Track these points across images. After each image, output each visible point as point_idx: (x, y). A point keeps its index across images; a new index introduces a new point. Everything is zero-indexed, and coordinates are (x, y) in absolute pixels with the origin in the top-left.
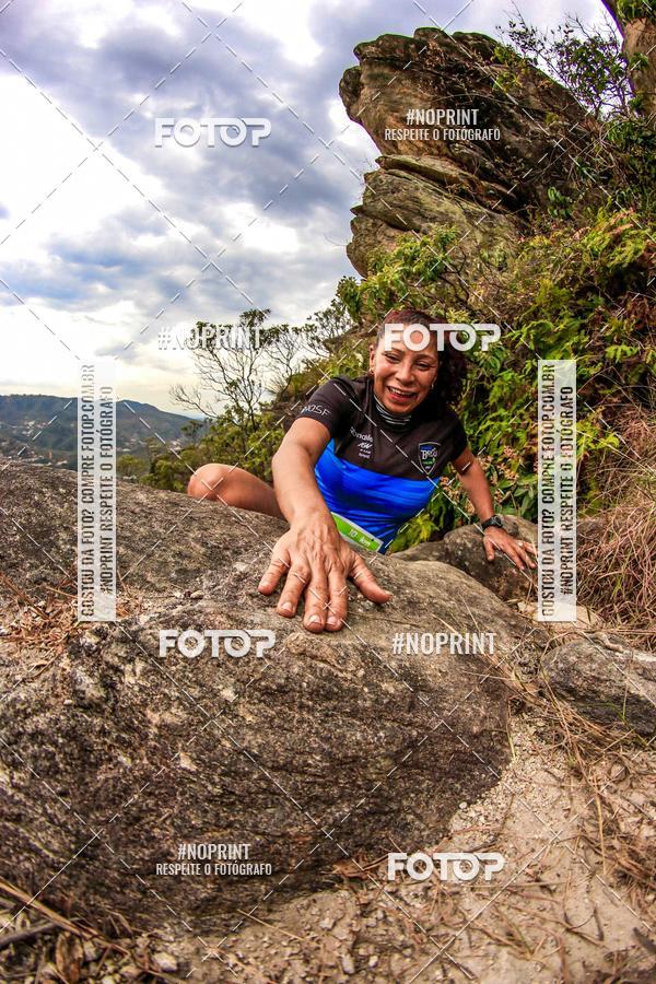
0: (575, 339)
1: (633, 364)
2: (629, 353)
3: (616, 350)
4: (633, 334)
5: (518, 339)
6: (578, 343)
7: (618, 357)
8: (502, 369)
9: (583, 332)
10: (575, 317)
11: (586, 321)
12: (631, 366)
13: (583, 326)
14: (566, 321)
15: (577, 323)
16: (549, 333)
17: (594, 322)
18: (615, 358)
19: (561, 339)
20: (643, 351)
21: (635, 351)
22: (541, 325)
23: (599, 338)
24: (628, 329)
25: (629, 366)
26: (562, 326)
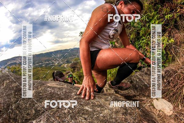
0: (157, 16)
1: (172, 19)
2: (171, 16)
3: (167, 16)
4: (170, 11)
5: (143, 19)
6: (158, 17)
7: (168, 18)
8: (142, 27)
9: (158, 14)
10: (155, 11)
11: (158, 11)
12: (172, 20)
13: (157, 13)
14: (153, 12)
15: (156, 12)
16: (150, 16)
17: (160, 11)
18: (168, 19)
19: (153, 17)
20: (174, 15)
21: (172, 15)
22: (148, 15)
23: (162, 15)
24: (169, 10)
25: (171, 20)
26: (153, 14)
